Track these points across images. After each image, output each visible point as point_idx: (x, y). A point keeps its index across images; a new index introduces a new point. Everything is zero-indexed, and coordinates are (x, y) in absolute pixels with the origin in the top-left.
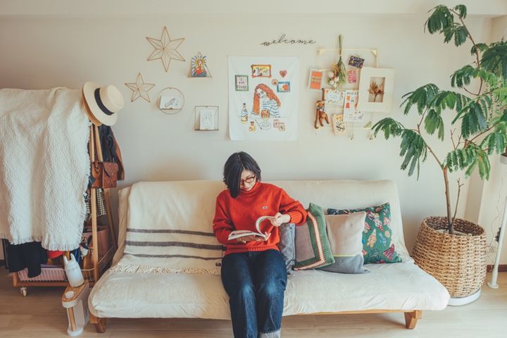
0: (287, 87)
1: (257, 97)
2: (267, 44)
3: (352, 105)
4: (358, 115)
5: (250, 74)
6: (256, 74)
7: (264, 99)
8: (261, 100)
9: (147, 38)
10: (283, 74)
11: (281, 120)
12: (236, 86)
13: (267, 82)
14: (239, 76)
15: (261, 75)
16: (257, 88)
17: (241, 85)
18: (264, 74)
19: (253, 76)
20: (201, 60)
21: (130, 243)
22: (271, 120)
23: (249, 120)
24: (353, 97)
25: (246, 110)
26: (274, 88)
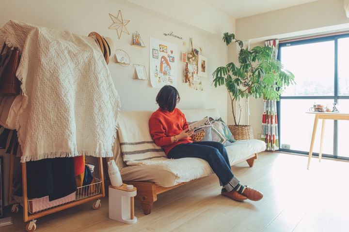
0: (173, 60)
1: (162, 63)
2: (166, 35)
3: (196, 73)
4: (198, 78)
5: (159, 49)
6: (161, 50)
7: (164, 65)
8: (163, 65)
9: (110, 14)
10: (172, 52)
11: (171, 78)
12: (153, 55)
13: (166, 55)
14: (154, 50)
15: (163, 51)
16: (162, 58)
17: (155, 55)
18: (165, 51)
19: (160, 51)
20: (138, 36)
21: (127, 153)
22: (167, 77)
23: (158, 76)
24: (196, 68)
25: (157, 70)
26: (168, 59)
